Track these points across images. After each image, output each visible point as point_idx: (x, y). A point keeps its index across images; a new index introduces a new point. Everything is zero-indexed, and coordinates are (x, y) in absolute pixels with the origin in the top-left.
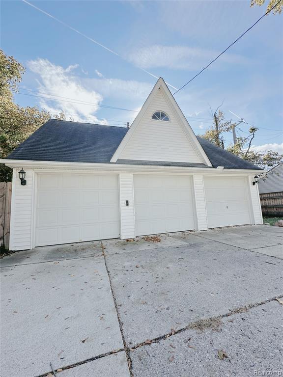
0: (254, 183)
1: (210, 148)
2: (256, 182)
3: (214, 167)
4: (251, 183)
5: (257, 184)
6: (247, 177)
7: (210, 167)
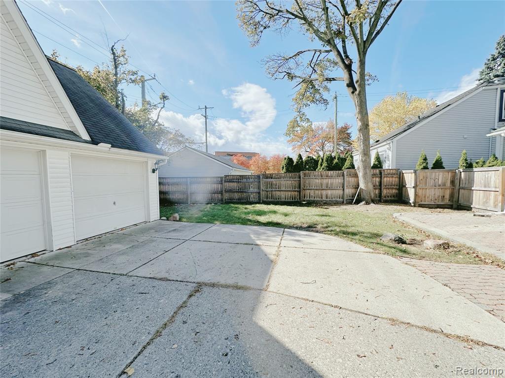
0: (154, 171)
1: (96, 105)
2: (157, 169)
3: (94, 142)
4: (150, 170)
5: (157, 172)
6: (147, 162)
7: (86, 142)
